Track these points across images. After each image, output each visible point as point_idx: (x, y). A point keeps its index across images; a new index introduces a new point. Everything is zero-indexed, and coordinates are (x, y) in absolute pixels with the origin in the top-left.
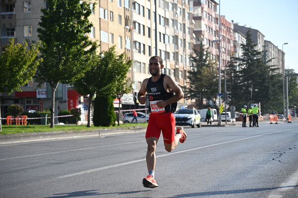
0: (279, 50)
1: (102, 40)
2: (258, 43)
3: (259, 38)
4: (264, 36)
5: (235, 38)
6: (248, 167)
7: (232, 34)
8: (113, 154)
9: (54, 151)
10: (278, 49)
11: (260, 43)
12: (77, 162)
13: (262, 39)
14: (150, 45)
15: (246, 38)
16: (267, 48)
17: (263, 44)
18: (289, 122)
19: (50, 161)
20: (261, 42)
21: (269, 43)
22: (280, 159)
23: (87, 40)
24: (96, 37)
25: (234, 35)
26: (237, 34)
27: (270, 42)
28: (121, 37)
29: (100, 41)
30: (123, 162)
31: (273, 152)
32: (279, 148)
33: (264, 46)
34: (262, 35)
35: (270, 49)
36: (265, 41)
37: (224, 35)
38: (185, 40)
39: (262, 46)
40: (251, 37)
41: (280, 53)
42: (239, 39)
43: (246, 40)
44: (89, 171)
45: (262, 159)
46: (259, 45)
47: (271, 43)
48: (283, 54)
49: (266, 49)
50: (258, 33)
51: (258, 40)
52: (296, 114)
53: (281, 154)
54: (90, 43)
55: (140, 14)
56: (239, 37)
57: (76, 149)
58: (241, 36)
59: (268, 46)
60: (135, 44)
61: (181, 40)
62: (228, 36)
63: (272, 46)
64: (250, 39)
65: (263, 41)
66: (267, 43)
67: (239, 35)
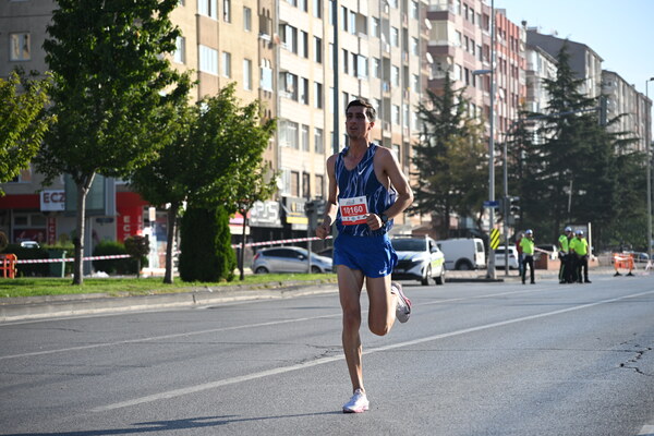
0: (638, 95)
1: (201, 70)
2: (587, 76)
3: (590, 65)
4: (601, 60)
5: (529, 64)
6: (559, 385)
7: (523, 56)
8: (227, 350)
9: (83, 344)
10: (635, 92)
11: (590, 77)
12: (140, 369)
13: (597, 66)
14: (321, 82)
15: (556, 65)
16: (608, 90)
17: (599, 80)
19: (73, 369)
20: (594, 74)
21: (612, 76)
22: (639, 364)
23: (167, 70)
24: (188, 62)
25: (528, 57)
26: (534, 55)
27: (615, 74)
28: (250, 62)
29: (199, 72)
30: (252, 371)
31: (621, 348)
32: (637, 337)
33: (602, 85)
34: (597, 57)
35: (616, 92)
36: (605, 73)
37: (504, 58)
38: (406, 69)
39: (597, 85)
40: (571, 62)
41: (641, 102)
42: (540, 66)
43: (556, 69)
44: (169, 395)
45: (594, 363)
46: (589, 82)
47: (619, 77)
48: (651, 104)
49: (606, 93)
50: (587, 52)
51: (587, 69)
53: (642, 353)
54: (175, 77)
55: (295, 4)
56: (539, 61)
57: (137, 337)
58: (544, 59)
59: (610, 84)
60: (283, 78)
61: (398, 69)
62: (512, 60)
63: (621, 83)
64: (568, 68)
65: (600, 73)
66: (608, 77)
67: (541, 56)
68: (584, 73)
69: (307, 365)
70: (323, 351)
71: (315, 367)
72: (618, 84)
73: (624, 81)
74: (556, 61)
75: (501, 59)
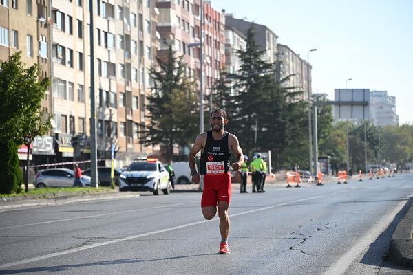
0: (302, 61)
2: (267, 48)
3: (269, 40)
4: (277, 37)
5: (227, 40)
6: (248, 262)
7: (223, 34)
10: (300, 59)
11: (269, 49)
13: (274, 41)
14: (82, 52)
15: (246, 40)
16: (281, 58)
17: (276, 50)
18: (319, 184)
20: (272, 46)
21: (284, 48)
22: (303, 247)
25: (226, 35)
26: (230, 33)
27: (286, 47)
28: (31, 37)
30: (33, 256)
31: (291, 236)
32: (302, 228)
33: (277, 55)
34: (274, 35)
35: (287, 60)
36: (279, 46)
37: (210, 35)
38: (141, 42)
39: (274, 54)
40: (256, 38)
41: (305, 67)
42: (234, 42)
43: (246, 43)
45: (272, 247)
46: (268, 52)
47: (289, 49)
48: (311, 68)
49: (280, 60)
50: (267, 32)
51: (267, 43)
52: (330, 171)
53: (304, 239)
56: (234, 37)
58: (237, 36)
59: (283, 54)
60: (55, 49)
61: (136, 42)
62: (215, 37)
63: (291, 53)
64: (254, 42)
65: (276, 46)
66: (282, 49)
67: (235, 34)
68: (265, 45)
69: (72, 251)
70: (84, 241)
71: (78, 253)
72: (289, 54)
73: (292, 52)
74: (246, 37)
75: (207, 36)
